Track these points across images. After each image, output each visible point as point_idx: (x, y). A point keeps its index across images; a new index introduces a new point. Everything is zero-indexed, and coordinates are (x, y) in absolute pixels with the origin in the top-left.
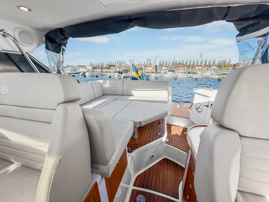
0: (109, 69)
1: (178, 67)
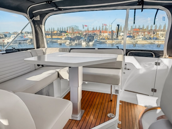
1: (138, 33)
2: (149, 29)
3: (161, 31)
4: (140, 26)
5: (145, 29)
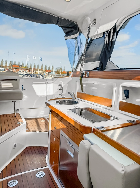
1: (18, 69)
2: (29, 67)
3: (40, 70)
4: (19, 63)
5: (24, 66)
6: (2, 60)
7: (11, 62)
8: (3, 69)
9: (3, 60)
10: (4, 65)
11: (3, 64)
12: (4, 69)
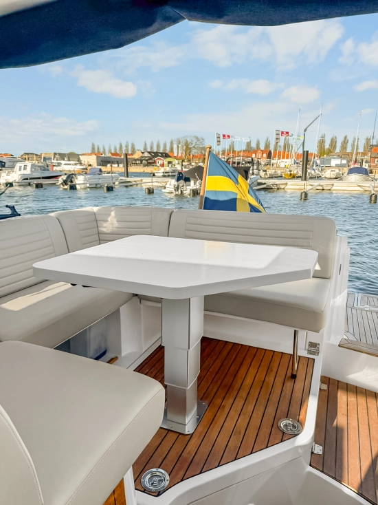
0: (149, 164)
6: (346, 137)
7: (368, 140)
8: (344, 162)
9: (348, 138)
10: (349, 150)
11: (346, 148)
12: (348, 162)
